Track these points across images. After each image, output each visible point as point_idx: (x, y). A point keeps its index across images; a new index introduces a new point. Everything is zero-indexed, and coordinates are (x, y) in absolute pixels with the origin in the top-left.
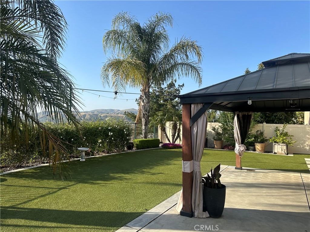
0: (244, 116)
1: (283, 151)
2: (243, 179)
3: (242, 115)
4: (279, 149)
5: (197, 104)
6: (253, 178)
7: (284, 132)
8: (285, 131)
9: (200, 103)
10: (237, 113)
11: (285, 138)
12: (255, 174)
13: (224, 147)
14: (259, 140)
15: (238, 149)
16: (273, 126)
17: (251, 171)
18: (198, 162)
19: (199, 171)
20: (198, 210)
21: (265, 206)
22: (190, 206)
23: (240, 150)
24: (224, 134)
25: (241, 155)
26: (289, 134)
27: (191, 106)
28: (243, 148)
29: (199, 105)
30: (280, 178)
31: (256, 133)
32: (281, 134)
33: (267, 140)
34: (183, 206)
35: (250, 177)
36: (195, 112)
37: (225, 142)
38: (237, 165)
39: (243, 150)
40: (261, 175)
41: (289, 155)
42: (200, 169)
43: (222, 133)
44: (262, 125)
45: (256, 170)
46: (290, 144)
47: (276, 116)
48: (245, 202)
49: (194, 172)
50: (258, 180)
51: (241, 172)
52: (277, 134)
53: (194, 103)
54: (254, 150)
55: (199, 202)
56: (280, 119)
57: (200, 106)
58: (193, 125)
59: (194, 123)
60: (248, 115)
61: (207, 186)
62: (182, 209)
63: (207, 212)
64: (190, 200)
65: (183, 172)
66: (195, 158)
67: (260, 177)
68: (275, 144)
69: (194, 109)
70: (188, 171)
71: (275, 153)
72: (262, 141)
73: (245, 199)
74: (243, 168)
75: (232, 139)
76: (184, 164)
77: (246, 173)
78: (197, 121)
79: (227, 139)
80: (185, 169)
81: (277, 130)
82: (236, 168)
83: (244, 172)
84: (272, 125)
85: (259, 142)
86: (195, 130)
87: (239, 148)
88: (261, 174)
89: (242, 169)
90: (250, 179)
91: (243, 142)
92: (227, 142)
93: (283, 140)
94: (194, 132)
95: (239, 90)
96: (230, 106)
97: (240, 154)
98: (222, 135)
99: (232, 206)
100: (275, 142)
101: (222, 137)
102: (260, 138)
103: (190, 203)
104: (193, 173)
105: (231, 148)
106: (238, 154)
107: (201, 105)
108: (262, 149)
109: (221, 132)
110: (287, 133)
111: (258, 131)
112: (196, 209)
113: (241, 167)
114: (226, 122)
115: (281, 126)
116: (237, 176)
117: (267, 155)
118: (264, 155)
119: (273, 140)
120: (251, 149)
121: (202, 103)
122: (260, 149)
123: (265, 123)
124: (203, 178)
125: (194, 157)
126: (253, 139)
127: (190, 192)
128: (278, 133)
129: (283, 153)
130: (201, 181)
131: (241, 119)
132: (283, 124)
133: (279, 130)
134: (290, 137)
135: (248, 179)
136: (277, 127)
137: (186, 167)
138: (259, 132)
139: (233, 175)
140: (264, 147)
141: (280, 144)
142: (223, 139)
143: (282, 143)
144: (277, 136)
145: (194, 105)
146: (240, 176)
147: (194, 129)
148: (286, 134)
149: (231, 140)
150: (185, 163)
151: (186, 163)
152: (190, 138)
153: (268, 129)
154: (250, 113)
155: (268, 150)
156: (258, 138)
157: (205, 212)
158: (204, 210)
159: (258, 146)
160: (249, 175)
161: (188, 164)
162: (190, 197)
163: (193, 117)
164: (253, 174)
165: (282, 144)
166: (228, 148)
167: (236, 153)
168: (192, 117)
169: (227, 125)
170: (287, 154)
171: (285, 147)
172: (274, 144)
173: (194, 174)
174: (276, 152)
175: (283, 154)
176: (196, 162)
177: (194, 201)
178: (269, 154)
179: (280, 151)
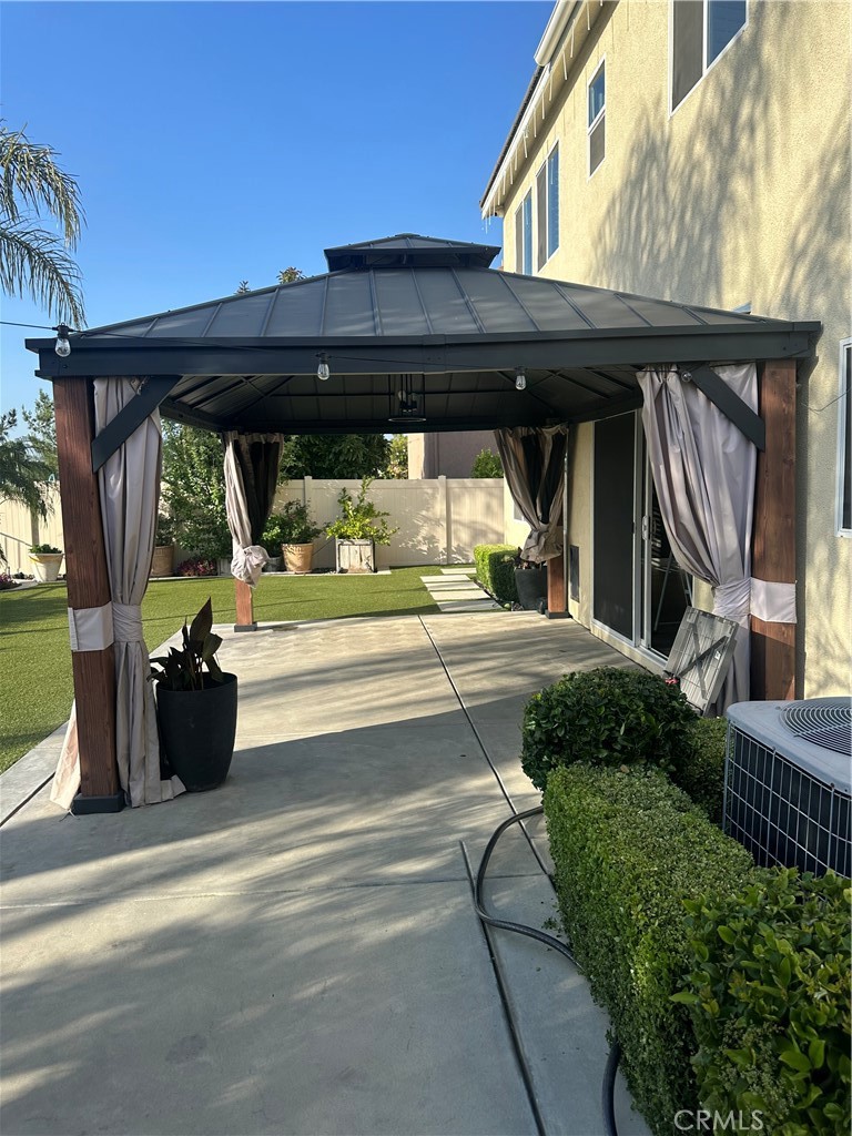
0: (255, 447)
1: (364, 562)
2: (268, 656)
3: (249, 445)
4: (353, 556)
5: (119, 378)
6: (297, 648)
7: (365, 504)
8: (368, 500)
9: (130, 377)
10: (232, 435)
11: (368, 520)
12: (298, 636)
13: (181, 567)
14: (295, 534)
15: (241, 563)
16: (332, 486)
17: (286, 630)
18: (134, 607)
19: (138, 639)
20: (145, 780)
21: (347, 719)
22: (111, 773)
23: (251, 565)
24: (179, 522)
25: (251, 583)
26: (377, 509)
27: (93, 388)
28: (257, 557)
29: (126, 384)
30: (370, 635)
31: (284, 513)
32: (357, 510)
33: (317, 532)
34: (84, 777)
35: (288, 648)
36: (113, 412)
37: (185, 548)
38: (240, 616)
39: (258, 565)
40: (317, 637)
41: (379, 573)
42: (140, 632)
43: (172, 518)
44: (302, 486)
45: (300, 626)
46: (381, 538)
47: (340, 452)
48: (291, 721)
49: (120, 646)
50: (313, 651)
51: (255, 637)
52: (344, 510)
53: (105, 377)
54: (282, 567)
55: (146, 748)
56: (350, 464)
57: (129, 390)
58: (104, 464)
59: (108, 456)
60: (268, 444)
61: (170, 688)
62: (79, 791)
63: (175, 778)
64: (109, 750)
65: (74, 654)
66: (122, 592)
67: (316, 644)
68: (342, 544)
69: (108, 399)
70: (97, 643)
71: (342, 571)
72: (303, 539)
73: (289, 712)
74: (259, 624)
75: (206, 536)
76: (79, 622)
77: (273, 639)
78: (120, 447)
79: (188, 538)
80: (81, 641)
81: (344, 498)
82: (237, 629)
83: (265, 635)
84: (330, 482)
85: (297, 541)
86: (116, 483)
87: (243, 557)
88: (318, 632)
89: (256, 629)
90: (288, 653)
91: (256, 539)
92: (192, 547)
93: (361, 529)
94: (109, 491)
95: (268, 336)
96: (210, 411)
97: (249, 578)
98: (173, 526)
99: (252, 741)
100: (341, 537)
101: (170, 533)
102: (299, 528)
103: (109, 763)
104: (116, 650)
105: (204, 568)
106: (243, 579)
107: (136, 383)
108: (305, 563)
109: (167, 515)
110: (371, 506)
111: (290, 504)
112: (136, 777)
113: (254, 623)
114: (184, 476)
115: (354, 486)
116: (245, 651)
117: (323, 579)
118: (313, 579)
119: (337, 531)
120: (273, 566)
121: (140, 378)
122: (299, 563)
123: (308, 479)
124: (153, 665)
125: (118, 591)
126: (277, 530)
127: (107, 720)
128: (351, 507)
129: (365, 567)
130: (149, 672)
131: (247, 457)
132: (360, 478)
133: (350, 499)
134: (379, 518)
135: (283, 656)
136: (344, 490)
137: (88, 630)
138: (294, 507)
139: (234, 652)
140: (309, 554)
141: (357, 542)
142: (174, 539)
143: (362, 538)
144: (346, 517)
145: (105, 386)
146: (255, 649)
147: (112, 479)
148: (369, 511)
149: (204, 540)
150: (80, 618)
151: (87, 618)
152: (98, 519)
153: (318, 495)
154: (276, 438)
155: (322, 563)
156: (291, 528)
157: (168, 778)
158: (165, 774)
159: (294, 555)
160: (283, 643)
161: (95, 618)
162: (109, 740)
163: (103, 432)
164: (292, 636)
165: (362, 541)
166: (196, 569)
167: (237, 576)
168: (100, 434)
169: (188, 487)
170: (376, 571)
171: (368, 551)
172: (338, 542)
173: (117, 655)
174: (345, 567)
175: (364, 571)
176: (125, 608)
177: (125, 752)
178: (328, 574)
179: (356, 563)
